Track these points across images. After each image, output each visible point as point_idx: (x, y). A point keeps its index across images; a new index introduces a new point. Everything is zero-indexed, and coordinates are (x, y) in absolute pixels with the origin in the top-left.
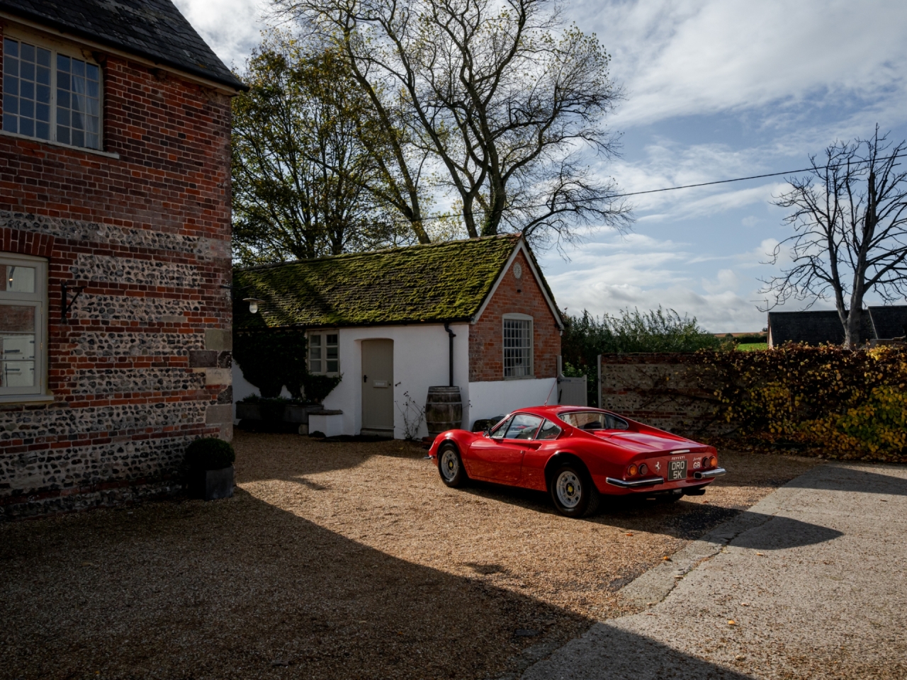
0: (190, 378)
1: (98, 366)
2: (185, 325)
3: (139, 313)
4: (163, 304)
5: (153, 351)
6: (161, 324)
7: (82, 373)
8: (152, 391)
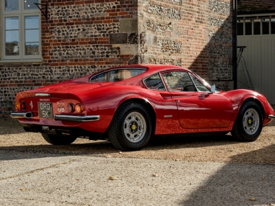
0: (110, 51)
1: (62, 44)
2: (107, 18)
3: (82, 14)
4: (95, 7)
5: (89, 35)
6: (93, 19)
7: (55, 48)
8: (89, 58)
